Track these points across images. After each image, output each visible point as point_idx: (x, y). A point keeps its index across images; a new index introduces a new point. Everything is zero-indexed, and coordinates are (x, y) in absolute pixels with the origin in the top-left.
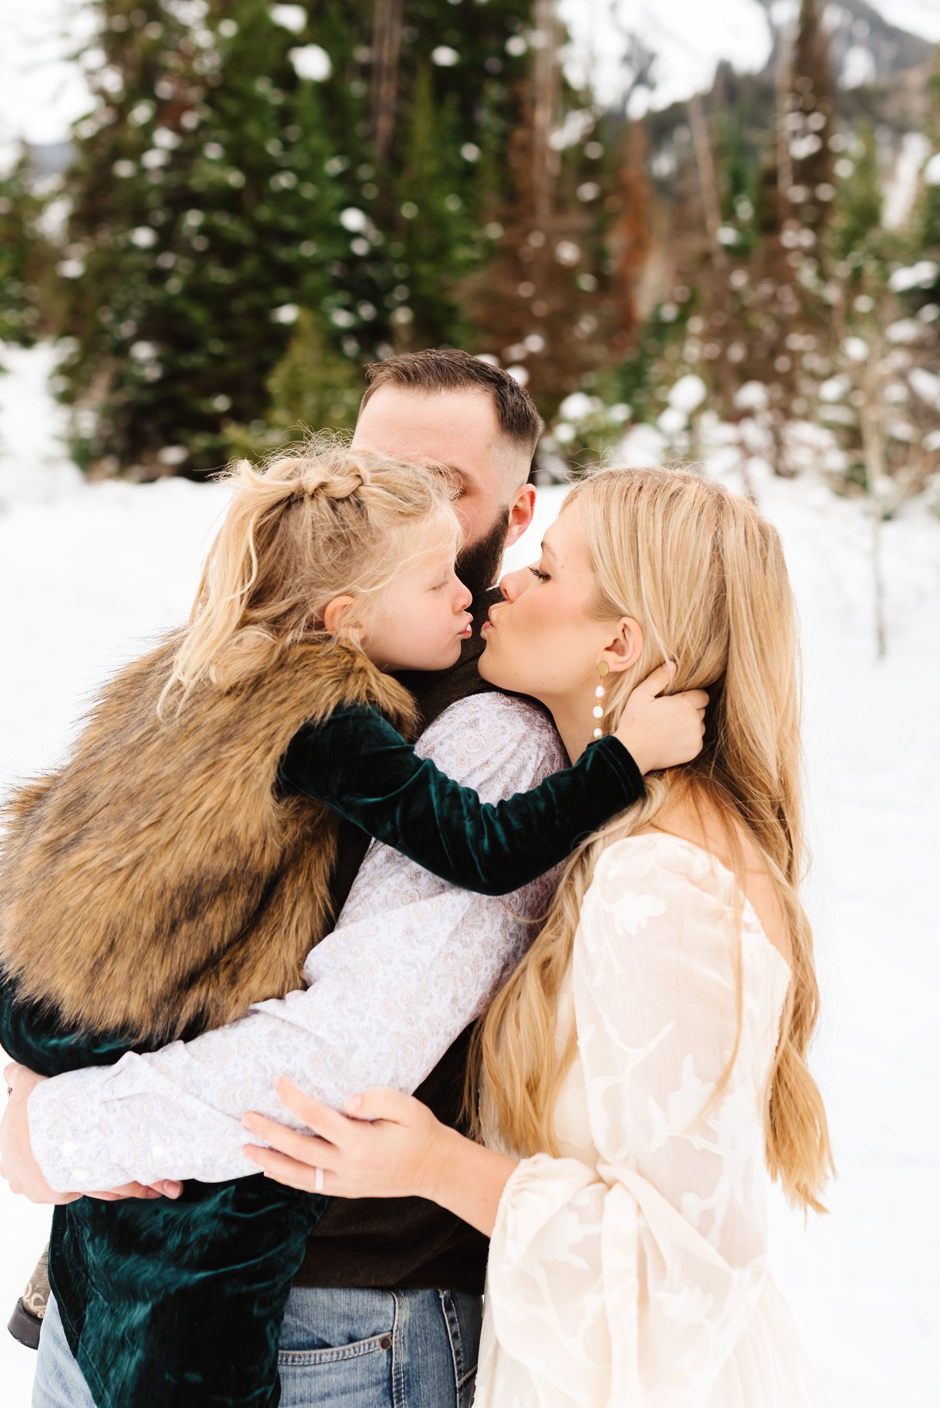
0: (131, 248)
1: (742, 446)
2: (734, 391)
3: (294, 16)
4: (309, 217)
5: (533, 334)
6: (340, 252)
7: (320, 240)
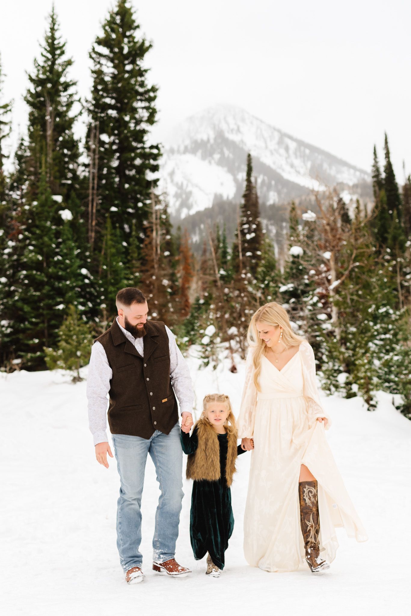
1: (230, 348)
2: (228, 329)
3: (59, 198)
4: (68, 270)
5: (154, 312)
6: (80, 283)
7: (73, 279)
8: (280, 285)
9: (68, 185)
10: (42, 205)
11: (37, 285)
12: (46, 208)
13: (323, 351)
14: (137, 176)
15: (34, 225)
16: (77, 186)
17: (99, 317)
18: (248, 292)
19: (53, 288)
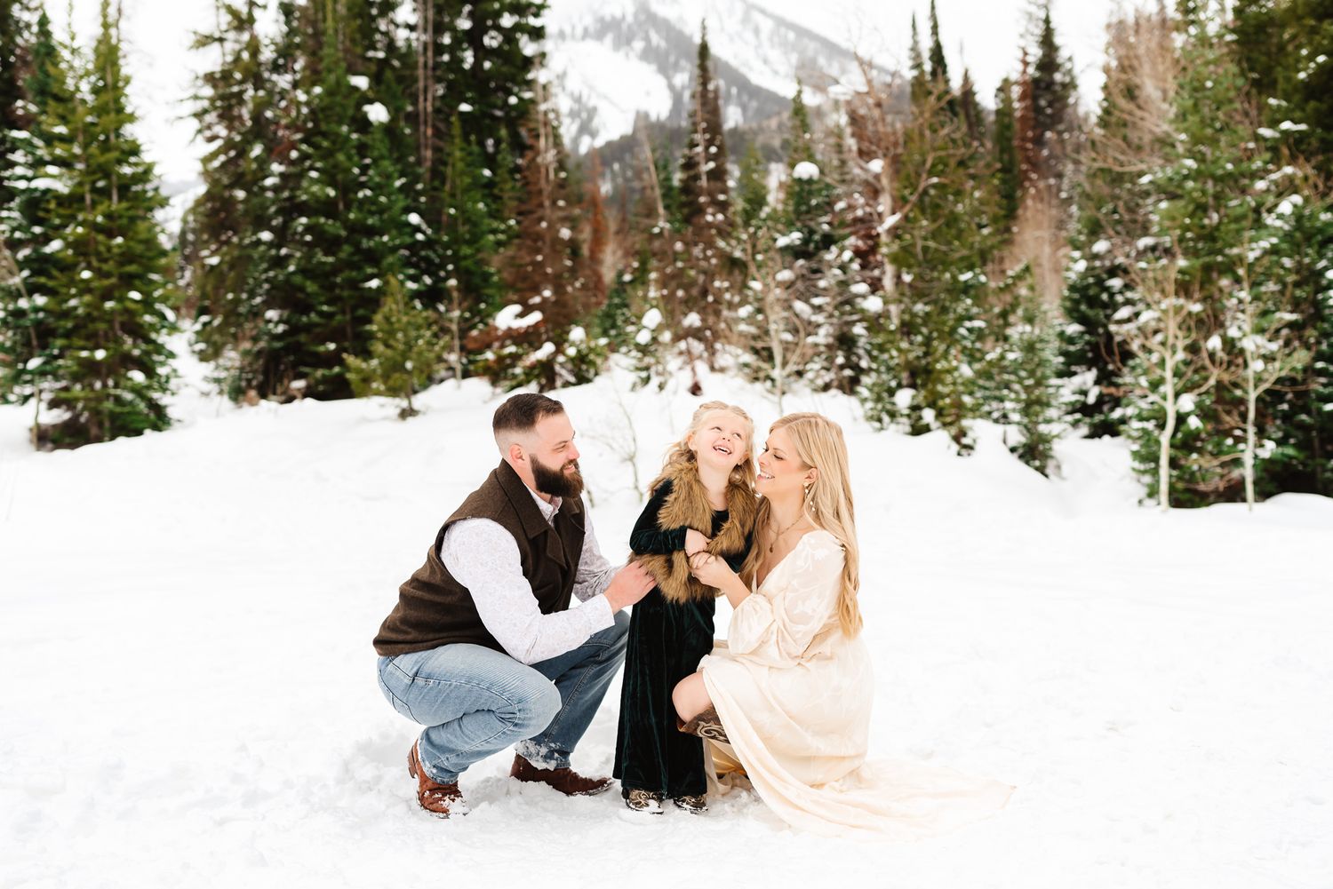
0: (259, 242)
1: (687, 353)
2: (682, 317)
3: (361, 82)
4: (386, 216)
5: (546, 289)
6: (408, 240)
7: (394, 232)
8: (777, 235)
9: (379, 60)
10: (330, 93)
11: (331, 244)
12: (338, 99)
13: (861, 352)
14: (506, 47)
15: (317, 131)
16: (396, 63)
17: (446, 301)
18: (717, 248)
19: (358, 249)
